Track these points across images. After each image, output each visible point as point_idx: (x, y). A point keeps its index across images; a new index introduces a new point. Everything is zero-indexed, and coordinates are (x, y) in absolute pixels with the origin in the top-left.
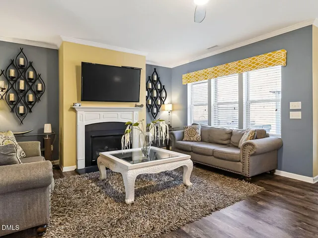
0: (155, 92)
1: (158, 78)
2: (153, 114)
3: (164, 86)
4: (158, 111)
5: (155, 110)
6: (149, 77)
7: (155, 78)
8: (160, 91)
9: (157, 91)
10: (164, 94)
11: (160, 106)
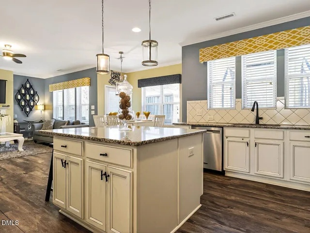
0: (28, 96)
1: (31, 86)
2: (26, 112)
3: (36, 92)
4: (31, 110)
5: (28, 109)
6: (23, 85)
7: (28, 86)
8: (33, 95)
9: (29, 96)
10: (36, 98)
11: (33, 106)
